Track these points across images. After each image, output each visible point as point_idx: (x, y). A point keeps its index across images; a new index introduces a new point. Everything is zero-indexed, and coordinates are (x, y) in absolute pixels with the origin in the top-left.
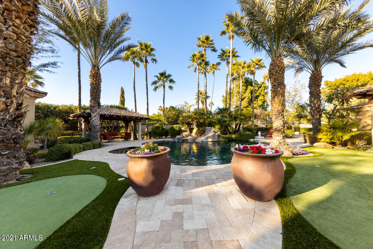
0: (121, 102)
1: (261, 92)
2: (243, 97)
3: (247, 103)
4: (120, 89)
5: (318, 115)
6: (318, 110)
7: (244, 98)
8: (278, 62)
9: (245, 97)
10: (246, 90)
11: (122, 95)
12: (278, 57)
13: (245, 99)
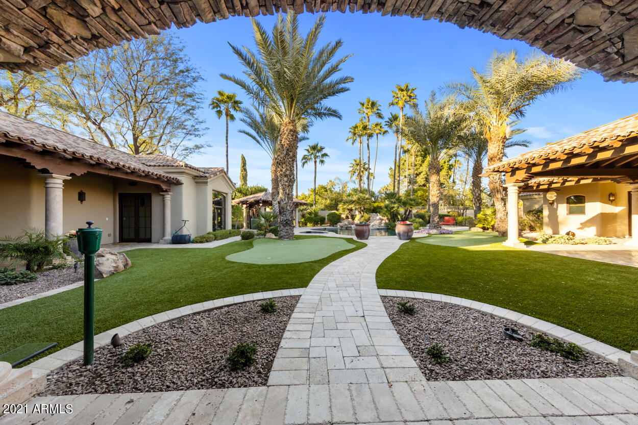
0: (243, 176)
1: (444, 165)
2: (419, 171)
3: (425, 179)
4: (241, 159)
5: (478, 203)
6: (478, 198)
7: (420, 173)
8: (435, 164)
9: (422, 172)
10: (423, 162)
11: (243, 166)
12: (435, 160)
13: (422, 174)
